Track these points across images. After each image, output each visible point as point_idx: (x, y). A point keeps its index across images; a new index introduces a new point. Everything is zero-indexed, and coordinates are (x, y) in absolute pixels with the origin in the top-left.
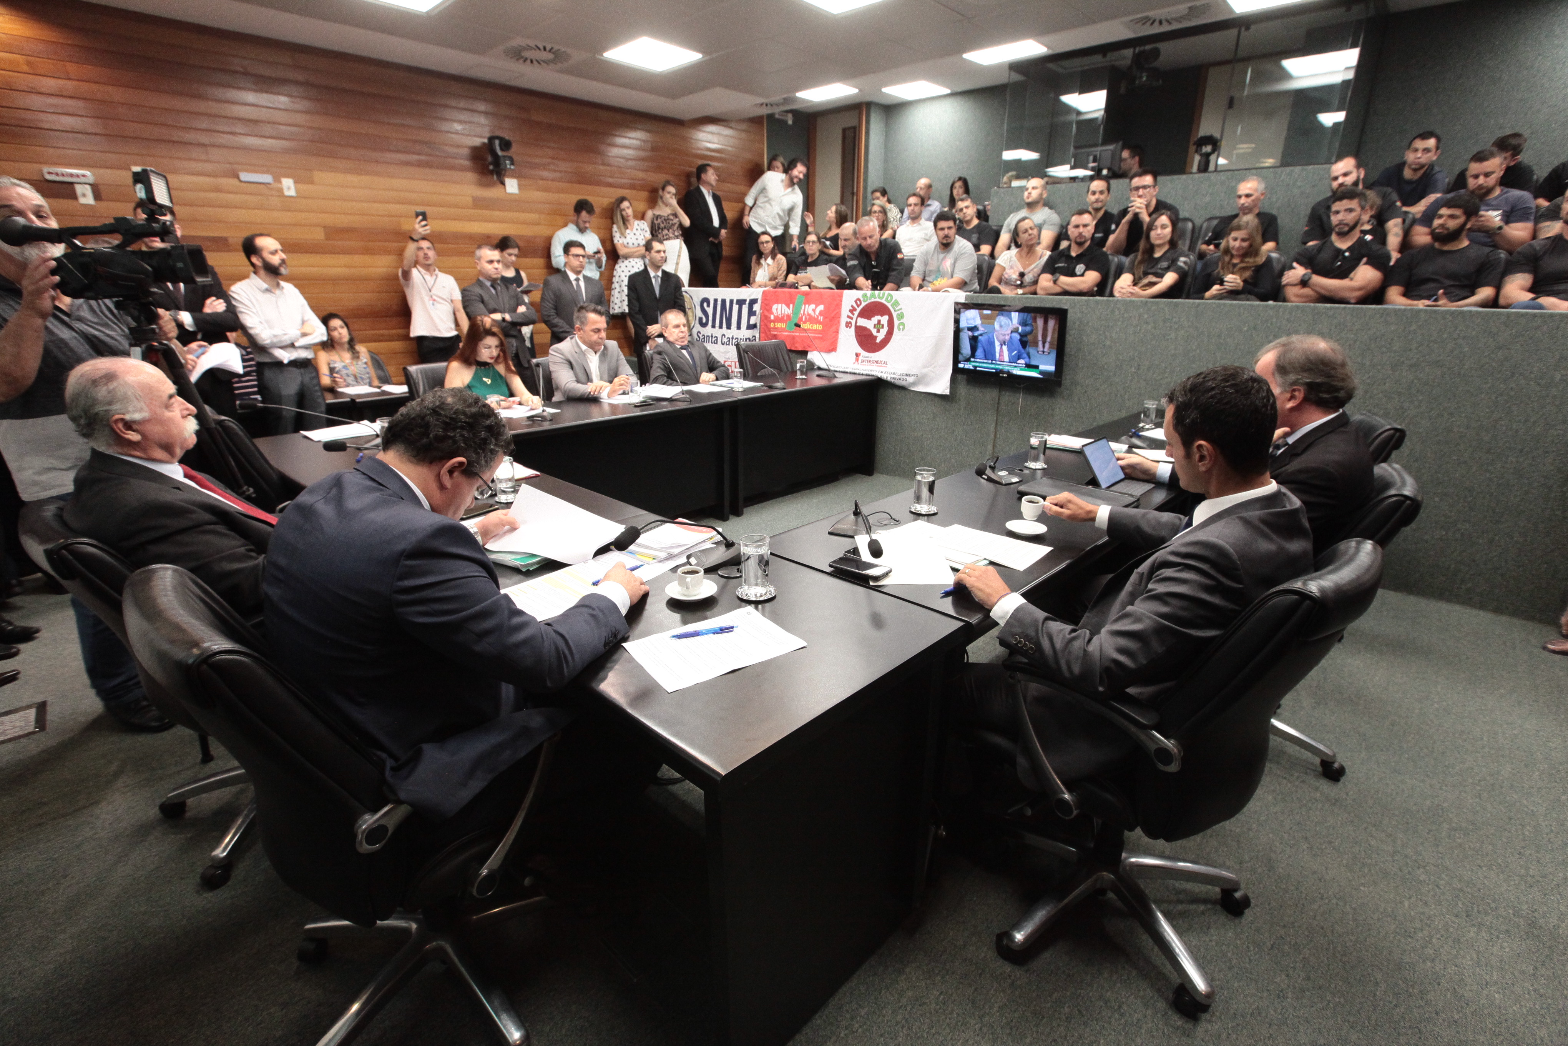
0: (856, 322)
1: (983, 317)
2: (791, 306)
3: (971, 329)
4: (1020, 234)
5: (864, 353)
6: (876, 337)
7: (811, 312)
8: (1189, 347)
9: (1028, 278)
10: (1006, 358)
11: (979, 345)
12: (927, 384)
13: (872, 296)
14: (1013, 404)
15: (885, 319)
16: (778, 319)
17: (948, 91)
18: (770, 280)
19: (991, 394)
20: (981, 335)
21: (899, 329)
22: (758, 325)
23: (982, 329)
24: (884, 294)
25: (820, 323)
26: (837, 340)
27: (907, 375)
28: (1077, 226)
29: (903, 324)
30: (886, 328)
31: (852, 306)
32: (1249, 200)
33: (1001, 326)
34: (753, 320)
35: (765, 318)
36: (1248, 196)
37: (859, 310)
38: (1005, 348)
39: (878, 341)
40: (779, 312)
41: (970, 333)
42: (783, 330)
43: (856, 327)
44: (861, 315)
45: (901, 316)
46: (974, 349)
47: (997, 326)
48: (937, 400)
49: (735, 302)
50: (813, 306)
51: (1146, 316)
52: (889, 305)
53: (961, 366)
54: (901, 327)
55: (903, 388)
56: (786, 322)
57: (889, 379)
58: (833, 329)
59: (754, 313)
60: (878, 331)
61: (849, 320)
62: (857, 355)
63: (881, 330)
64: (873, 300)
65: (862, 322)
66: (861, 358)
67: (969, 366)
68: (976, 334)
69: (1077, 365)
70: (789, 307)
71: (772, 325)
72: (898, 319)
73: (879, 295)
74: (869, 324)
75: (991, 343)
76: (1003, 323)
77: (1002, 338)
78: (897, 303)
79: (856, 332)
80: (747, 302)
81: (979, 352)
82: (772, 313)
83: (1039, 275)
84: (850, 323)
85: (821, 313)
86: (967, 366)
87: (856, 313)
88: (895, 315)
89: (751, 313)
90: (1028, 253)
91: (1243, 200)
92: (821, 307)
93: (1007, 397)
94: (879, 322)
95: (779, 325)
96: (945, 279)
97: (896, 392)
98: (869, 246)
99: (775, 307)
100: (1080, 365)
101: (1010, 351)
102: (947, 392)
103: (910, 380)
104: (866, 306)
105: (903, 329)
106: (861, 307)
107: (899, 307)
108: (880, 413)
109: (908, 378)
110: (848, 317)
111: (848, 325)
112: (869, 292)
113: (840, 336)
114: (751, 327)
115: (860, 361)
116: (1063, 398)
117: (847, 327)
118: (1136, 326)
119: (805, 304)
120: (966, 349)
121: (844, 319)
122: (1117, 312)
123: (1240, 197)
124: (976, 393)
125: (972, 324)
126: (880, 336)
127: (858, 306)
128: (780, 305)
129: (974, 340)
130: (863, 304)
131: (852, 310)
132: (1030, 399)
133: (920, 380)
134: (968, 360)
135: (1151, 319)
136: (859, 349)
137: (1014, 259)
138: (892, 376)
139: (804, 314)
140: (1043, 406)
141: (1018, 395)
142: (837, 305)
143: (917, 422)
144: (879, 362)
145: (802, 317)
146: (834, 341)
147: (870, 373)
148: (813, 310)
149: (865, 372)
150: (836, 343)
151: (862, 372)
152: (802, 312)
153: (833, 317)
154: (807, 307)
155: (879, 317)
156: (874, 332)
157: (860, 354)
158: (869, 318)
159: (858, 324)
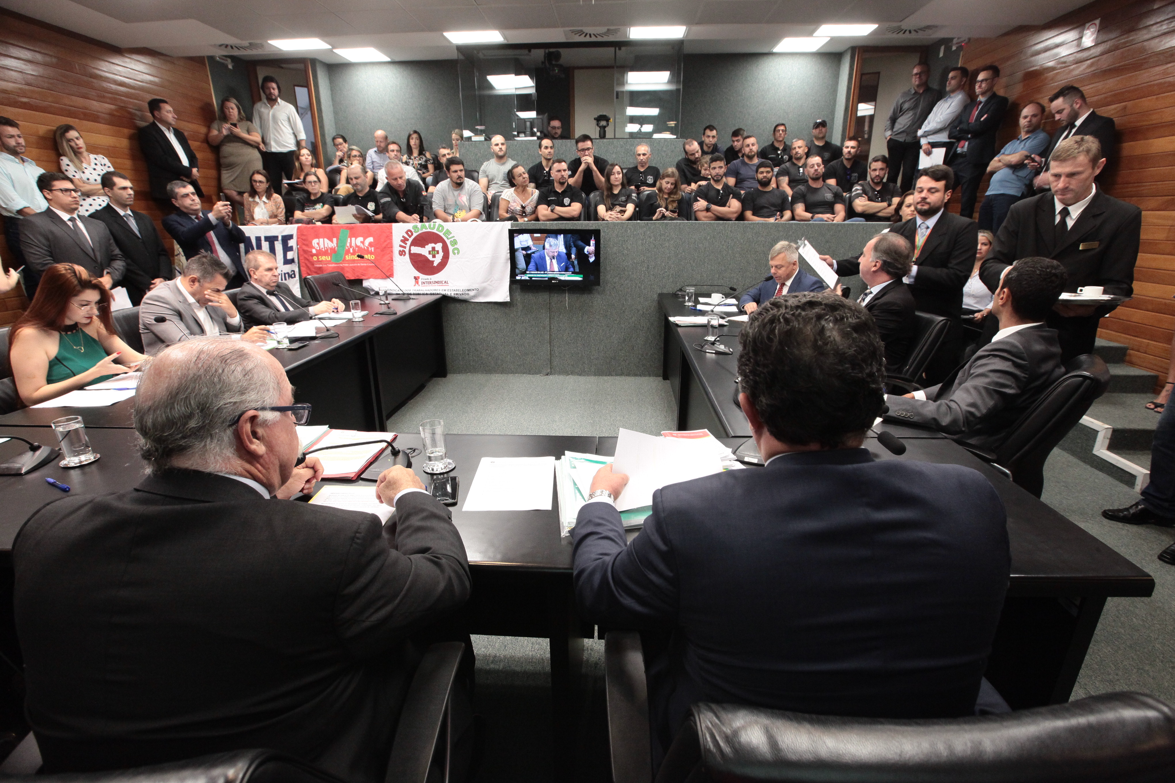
0: (410, 250)
1: (533, 239)
2: (335, 240)
3: (524, 249)
4: (516, 178)
5: (422, 277)
6: (433, 262)
7: (359, 244)
8: (677, 251)
9: (528, 209)
10: (556, 268)
11: (532, 260)
12: (486, 296)
13: (422, 227)
14: (562, 302)
15: (439, 246)
16: (320, 253)
17: (389, 60)
18: (271, 217)
19: (543, 297)
20: (534, 253)
21: (454, 254)
22: (296, 260)
23: (534, 249)
24: (434, 226)
25: (371, 253)
26: (392, 267)
27: (468, 290)
28: (559, 171)
29: (458, 249)
30: (441, 254)
31: (403, 237)
32: (645, 157)
33: (551, 246)
34: (290, 255)
35: (305, 253)
36: (644, 155)
37: (411, 239)
38: (555, 261)
39: (435, 264)
40: (322, 246)
41: (524, 252)
42: (329, 262)
43: (410, 254)
44: (414, 244)
45: (455, 243)
46: (527, 263)
47: (547, 246)
48: (496, 307)
49: (263, 239)
50: (361, 239)
52: (441, 234)
53: (518, 278)
54: (456, 252)
55: (465, 301)
56: (331, 255)
57: (453, 295)
58: (387, 257)
59: (291, 249)
60: (434, 256)
61: (402, 249)
62: (416, 278)
63: (437, 255)
64: (424, 230)
65: (416, 250)
66: (420, 281)
67: (525, 277)
68: (529, 252)
69: (605, 269)
70: (332, 242)
71: (315, 258)
72: (452, 245)
73: (430, 226)
74: (424, 251)
75: (543, 258)
76: (552, 244)
77: (551, 254)
78: (448, 232)
79: (411, 259)
80: (280, 238)
81: (532, 265)
82: (314, 248)
83: (536, 207)
84: (404, 251)
85: (370, 244)
86: (523, 278)
87: (409, 243)
88: (448, 242)
89: (287, 249)
90: (523, 191)
91: (642, 157)
92: (370, 239)
93: (556, 298)
94: (433, 249)
95: (323, 258)
96: (464, 211)
97: (458, 305)
98: (400, 186)
99: (315, 242)
100: (608, 269)
101: (559, 263)
102: (508, 299)
103: (472, 293)
104: (418, 236)
105: (458, 253)
106: (413, 237)
107: (451, 236)
108: (444, 324)
109: (469, 292)
110: (401, 246)
111: (402, 253)
112: (419, 225)
113: (395, 263)
114: (287, 262)
115: (420, 283)
116: (599, 293)
117: (401, 255)
119: (351, 237)
120: (521, 263)
121: (396, 249)
122: (629, 231)
123: (639, 155)
124: (531, 298)
125: (525, 245)
126: (437, 260)
127: (410, 237)
128: (321, 240)
129: (528, 258)
130: (415, 235)
131: (404, 240)
132: (575, 297)
133: (480, 292)
134: (524, 273)
135: (652, 235)
136: (417, 274)
137: (514, 195)
138: (456, 292)
139: (351, 246)
140: (584, 301)
141: (564, 295)
142: (387, 237)
143: (480, 327)
144: (441, 282)
145: (349, 250)
146: (390, 269)
147: (434, 292)
148: (361, 242)
149: (429, 292)
150: (392, 270)
151: (425, 292)
152: (348, 245)
153: (385, 248)
154: (353, 239)
155: (433, 245)
156: (430, 257)
157: (419, 277)
158: (423, 246)
159: (412, 252)
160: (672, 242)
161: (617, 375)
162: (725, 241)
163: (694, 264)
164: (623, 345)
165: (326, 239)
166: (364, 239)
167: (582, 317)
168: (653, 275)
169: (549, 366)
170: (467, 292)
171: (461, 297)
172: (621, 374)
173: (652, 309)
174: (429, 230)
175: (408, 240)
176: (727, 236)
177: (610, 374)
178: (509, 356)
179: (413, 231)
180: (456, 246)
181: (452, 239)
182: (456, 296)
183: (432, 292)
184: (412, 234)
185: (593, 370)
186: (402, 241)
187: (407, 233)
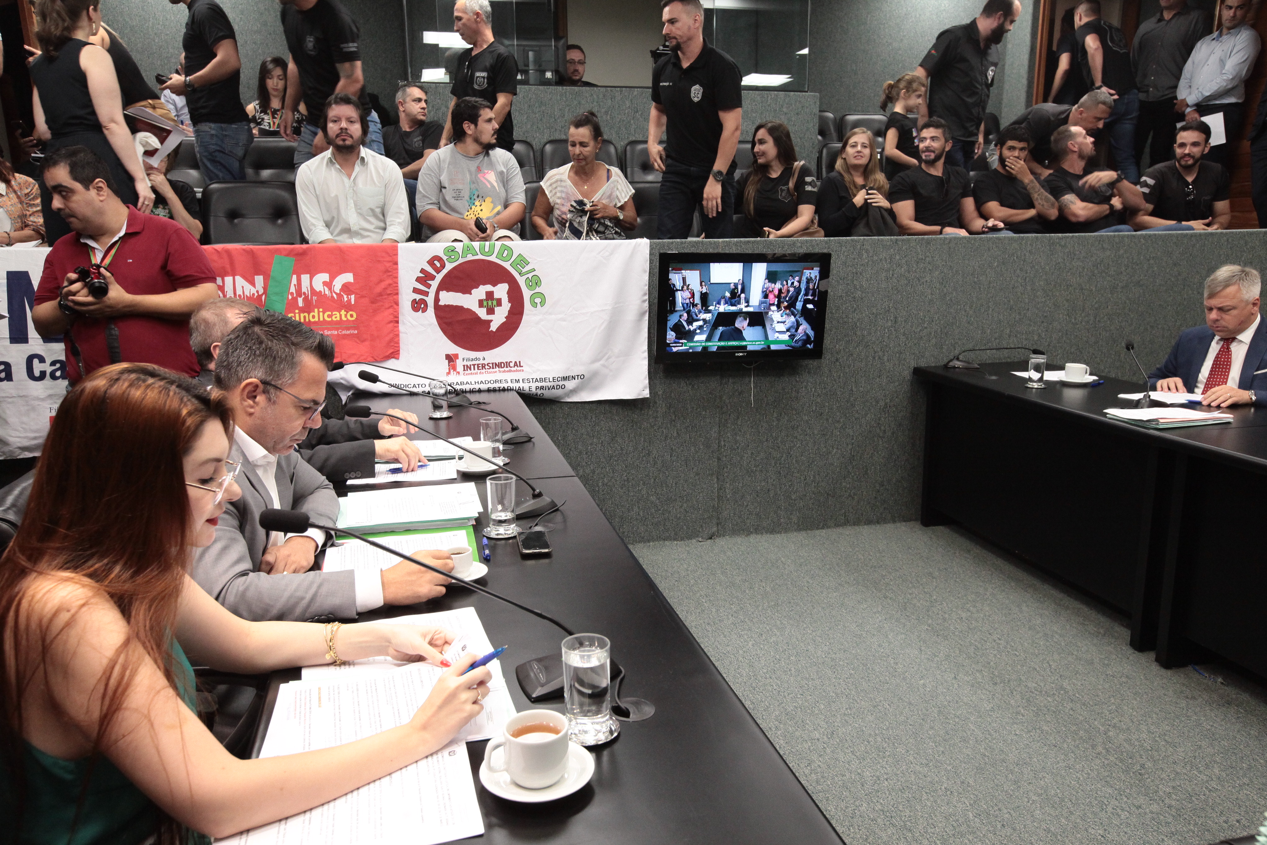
0: (437, 299)
2: (259, 280)
5: (463, 353)
6: (488, 322)
7: (319, 287)
8: (945, 290)
12: (595, 388)
13: (468, 251)
14: (741, 393)
15: (501, 291)
21: (534, 305)
24: (492, 247)
25: (348, 307)
26: (398, 335)
27: (565, 379)
29: (542, 296)
30: (506, 306)
31: (423, 271)
37: (439, 277)
39: (494, 327)
43: (437, 306)
44: (446, 285)
45: (535, 282)
50: (322, 277)
51: (898, 257)
52: (507, 265)
54: (538, 300)
57: (533, 390)
58: (386, 315)
60: (491, 311)
61: (418, 297)
62: (451, 359)
63: (497, 309)
64: (470, 257)
65: (449, 298)
66: (460, 364)
67: (684, 348)
70: (253, 284)
72: (529, 287)
73: (482, 249)
74: (469, 301)
78: (522, 261)
79: (438, 316)
84: (424, 302)
85: (346, 288)
87: (435, 284)
88: (521, 281)
92: (348, 277)
93: (731, 385)
94: (490, 295)
102: (646, 394)
103: (570, 385)
104: (455, 268)
105: (543, 303)
106: (445, 272)
107: (528, 268)
109: (566, 383)
110: (416, 291)
111: (418, 306)
113: (401, 328)
115: (460, 368)
116: (809, 373)
117: (416, 309)
118: (888, 271)
119: (298, 273)
121: (406, 297)
122: (865, 255)
126: (498, 319)
127: (438, 271)
128: (227, 280)
130: (449, 267)
131: (425, 278)
132: (767, 382)
133: (585, 380)
135: (904, 261)
136: (453, 349)
138: (540, 384)
139: (299, 292)
140: (783, 389)
141: (747, 379)
142: (387, 271)
143: (580, 453)
144: (507, 364)
145: (295, 300)
146: (391, 340)
147: (497, 386)
148: (325, 283)
149: (484, 387)
150: (398, 343)
151: (477, 387)
152: (293, 289)
153: (380, 295)
154: (305, 278)
155: (489, 288)
156: (482, 313)
157: (456, 356)
158: (467, 290)
159: (441, 303)
160: (937, 273)
161: (837, 525)
162: (1021, 270)
163: (971, 312)
164: (850, 468)
165: (238, 279)
166: (332, 278)
167: (778, 420)
168: (904, 334)
169: (715, 521)
170: (561, 383)
171: (547, 394)
172: (846, 523)
173: (901, 397)
174: (480, 257)
175: (433, 278)
176: (1024, 261)
177: (825, 526)
178: (636, 509)
179: (445, 258)
180: (537, 290)
181: (530, 276)
182: (539, 392)
183: (492, 386)
184: (443, 266)
185: (795, 519)
186: (418, 280)
187: (431, 262)
